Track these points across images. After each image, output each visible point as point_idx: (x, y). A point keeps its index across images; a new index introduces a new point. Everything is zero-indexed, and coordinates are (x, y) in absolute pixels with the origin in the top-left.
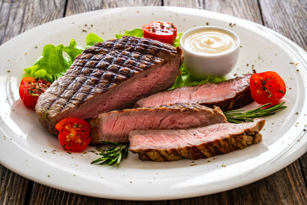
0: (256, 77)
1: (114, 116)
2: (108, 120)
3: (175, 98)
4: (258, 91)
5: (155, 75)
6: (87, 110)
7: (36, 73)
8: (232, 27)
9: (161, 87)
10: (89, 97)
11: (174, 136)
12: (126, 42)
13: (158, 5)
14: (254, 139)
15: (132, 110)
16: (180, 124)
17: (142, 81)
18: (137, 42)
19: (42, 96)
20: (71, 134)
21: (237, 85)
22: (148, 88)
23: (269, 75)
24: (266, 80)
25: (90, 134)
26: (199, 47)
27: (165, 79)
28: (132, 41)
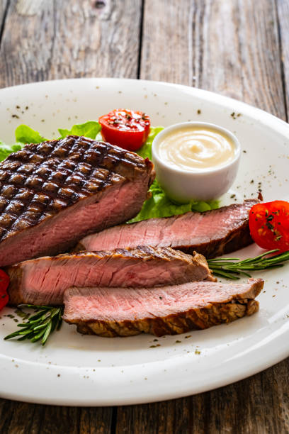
0: (260, 209)
1: (45, 265)
2: (34, 271)
3: (138, 237)
4: (260, 230)
5: (111, 199)
6: (6, 253)
8: (235, 118)
9: (120, 216)
10: (10, 233)
11: (130, 299)
12: (71, 146)
13: (130, 77)
14: (247, 309)
15: (71, 256)
16: (141, 279)
17: (91, 208)
18: (87, 147)
21: (232, 217)
22: (99, 219)
23: (278, 206)
24: (272, 214)
25: (8, 290)
26: (180, 156)
27: (127, 205)
28: (80, 146)
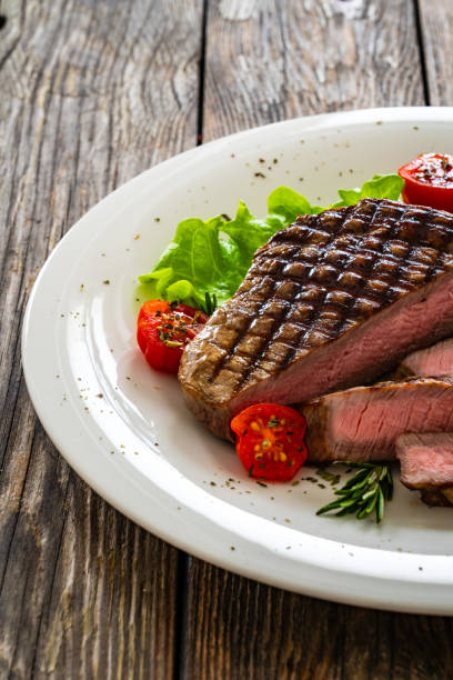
1: (360, 399)
2: (344, 410)
6: (294, 383)
7: (171, 289)
10: (300, 353)
12: (371, 214)
15: (399, 385)
17: (415, 310)
18: (398, 214)
19: (191, 348)
20: (265, 443)
22: (426, 327)
25: (305, 440)
28: (386, 213)
